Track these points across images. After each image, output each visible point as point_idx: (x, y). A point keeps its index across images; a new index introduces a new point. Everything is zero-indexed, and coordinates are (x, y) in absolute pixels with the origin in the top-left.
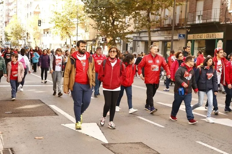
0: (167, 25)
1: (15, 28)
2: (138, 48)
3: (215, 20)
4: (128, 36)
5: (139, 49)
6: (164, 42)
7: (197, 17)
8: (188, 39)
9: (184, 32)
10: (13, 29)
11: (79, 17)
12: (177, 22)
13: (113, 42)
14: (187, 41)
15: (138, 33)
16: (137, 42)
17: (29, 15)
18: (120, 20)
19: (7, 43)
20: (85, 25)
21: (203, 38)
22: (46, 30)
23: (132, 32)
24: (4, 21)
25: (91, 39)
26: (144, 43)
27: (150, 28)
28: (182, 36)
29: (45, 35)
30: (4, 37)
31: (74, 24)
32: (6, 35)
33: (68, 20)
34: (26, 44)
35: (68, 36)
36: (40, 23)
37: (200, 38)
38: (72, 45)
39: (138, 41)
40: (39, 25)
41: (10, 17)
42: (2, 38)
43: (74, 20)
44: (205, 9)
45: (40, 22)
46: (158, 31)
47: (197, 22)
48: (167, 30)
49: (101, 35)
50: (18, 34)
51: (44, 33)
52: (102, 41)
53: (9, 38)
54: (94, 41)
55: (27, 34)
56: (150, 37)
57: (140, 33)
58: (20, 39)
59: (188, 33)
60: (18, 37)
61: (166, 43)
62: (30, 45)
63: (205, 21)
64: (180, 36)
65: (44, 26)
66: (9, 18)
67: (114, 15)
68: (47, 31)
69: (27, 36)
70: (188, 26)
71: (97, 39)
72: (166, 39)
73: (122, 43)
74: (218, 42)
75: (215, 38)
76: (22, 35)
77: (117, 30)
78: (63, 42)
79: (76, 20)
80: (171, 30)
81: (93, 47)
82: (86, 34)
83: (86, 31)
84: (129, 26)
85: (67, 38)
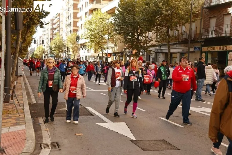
0: (184, 39)
1: (58, 43)
2: (159, 58)
3: (226, 35)
4: (151, 49)
5: (160, 60)
6: (182, 54)
7: (210, 33)
8: (202, 51)
9: (199, 45)
10: (56, 44)
11: (109, 34)
12: (193, 36)
13: (138, 54)
14: (202, 53)
16: (158, 54)
17: (69, 33)
18: (144, 35)
19: (52, 56)
20: (115, 39)
21: (216, 50)
23: (154, 46)
24: (49, 38)
25: (120, 52)
26: (164, 54)
27: (169, 42)
28: (197, 48)
29: (82, 49)
30: (49, 51)
31: (105, 39)
32: (51, 49)
33: (101, 36)
34: (67, 56)
35: (100, 49)
37: (213, 50)
38: (104, 57)
39: (160, 53)
40: (77, 40)
41: (54, 34)
42: (48, 51)
43: (105, 36)
44: (217, 26)
46: (176, 44)
47: (210, 36)
48: (184, 44)
49: (128, 49)
50: (60, 47)
51: (81, 47)
52: (129, 53)
53: (53, 52)
54: (122, 53)
55: (68, 48)
56: (169, 50)
57: (160, 46)
58: (62, 52)
59: (203, 46)
60: (61, 50)
62: (70, 57)
63: (217, 36)
64: (195, 48)
65: (81, 42)
67: (139, 31)
68: (83, 45)
69: (67, 49)
70: (203, 40)
71: (124, 51)
72: (183, 51)
73: (145, 55)
74: (229, 53)
75: (226, 50)
76: (63, 49)
77: (142, 44)
78: (96, 55)
79: (107, 35)
80: (188, 43)
81: (121, 58)
82: (115, 48)
83: (115, 45)
84: (151, 40)
85: (100, 51)
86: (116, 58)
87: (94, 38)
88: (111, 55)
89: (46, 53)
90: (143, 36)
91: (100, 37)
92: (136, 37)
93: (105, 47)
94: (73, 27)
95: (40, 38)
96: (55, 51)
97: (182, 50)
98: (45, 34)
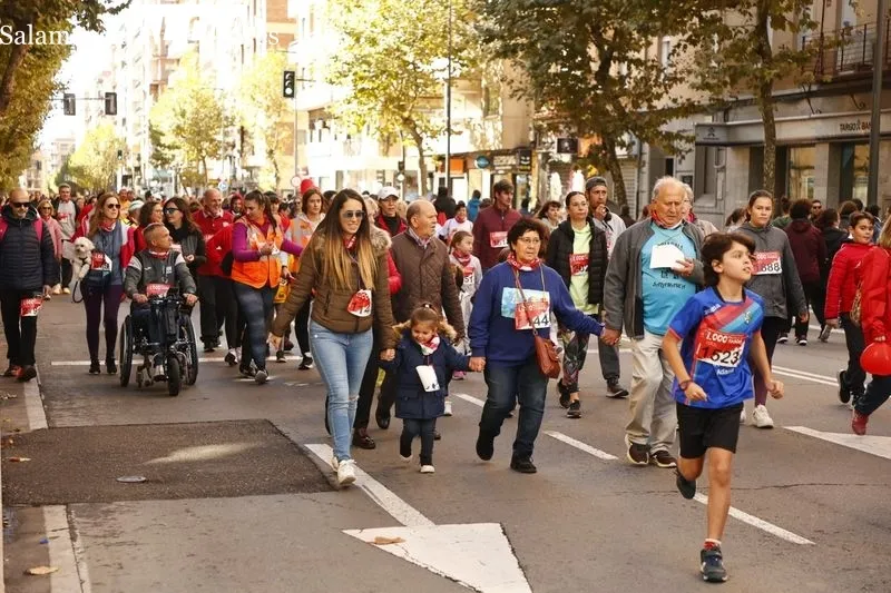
0: (852, 66)
1: (189, 110)
2: (721, 175)
4: (674, 125)
5: (724, 181)
6: (840, 148)
10: (183, 115)
11: (453, 52)
13: (605, 155)
15: (719, 110)
16: (714, 149)
17: (249, 53)
18: (631, 54)
19: (163, 174)
20: (484, 83)
22: (317, 114)
23: (689, 109)
24: (149, 81)
25: (511, 146)
26: (747, 152)
27: (766, 88)
29: (316, 133)
30: (147, 150)
31: (434, 82)
32: (155, 136)
33: (411, 67)
34: (239, 176)
35: (410, 136)
36: (292, 85)
38: (431, 175)
39: (722, 145)
40: (289, 91)
41: (172, 61)
42: (141, 152)
43: (434, 66)
45: (290, 79)
46: (809, 95)
48: (851, 92)
49: (554, 128)
50: (201, 133)
51: (312, 127)
52: (560, 150)
53: (168, 153)
54: (525, 151)
55: (243, 132)
56: (769, 126)
57: (724, 108)
58: (213, 154)
60: (206, 145)
61: (848, 152)
62: (255, 180)
65: (307, 98)
66: (167, 67)
67: (609, 34)
68: (319, 117)
69: (242, 140)
71: (534, 142)
72: (847, 133)
73: (646, 158)
76: (219, 137)
77: (624, 101)
78: (391, 164)
79: (444, 62)
80: (868, 88)
81: (518, 177)
82: (489, 124)
83: (487, 111)
84: (674, 79)
85: (407, 142)
86: (492, 177)
87: (377, 77)
88: (465, 164)
89: (132, 163)
90: (631, 61)
91: (407, 71)
92: (595, 67)
93: (438, 120)
94: (269, 20)
95: (101, 82)
96: (178, 148)
97: (844, 127)
98: (124, 64)
